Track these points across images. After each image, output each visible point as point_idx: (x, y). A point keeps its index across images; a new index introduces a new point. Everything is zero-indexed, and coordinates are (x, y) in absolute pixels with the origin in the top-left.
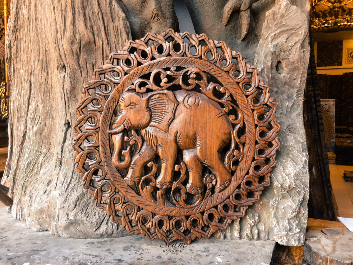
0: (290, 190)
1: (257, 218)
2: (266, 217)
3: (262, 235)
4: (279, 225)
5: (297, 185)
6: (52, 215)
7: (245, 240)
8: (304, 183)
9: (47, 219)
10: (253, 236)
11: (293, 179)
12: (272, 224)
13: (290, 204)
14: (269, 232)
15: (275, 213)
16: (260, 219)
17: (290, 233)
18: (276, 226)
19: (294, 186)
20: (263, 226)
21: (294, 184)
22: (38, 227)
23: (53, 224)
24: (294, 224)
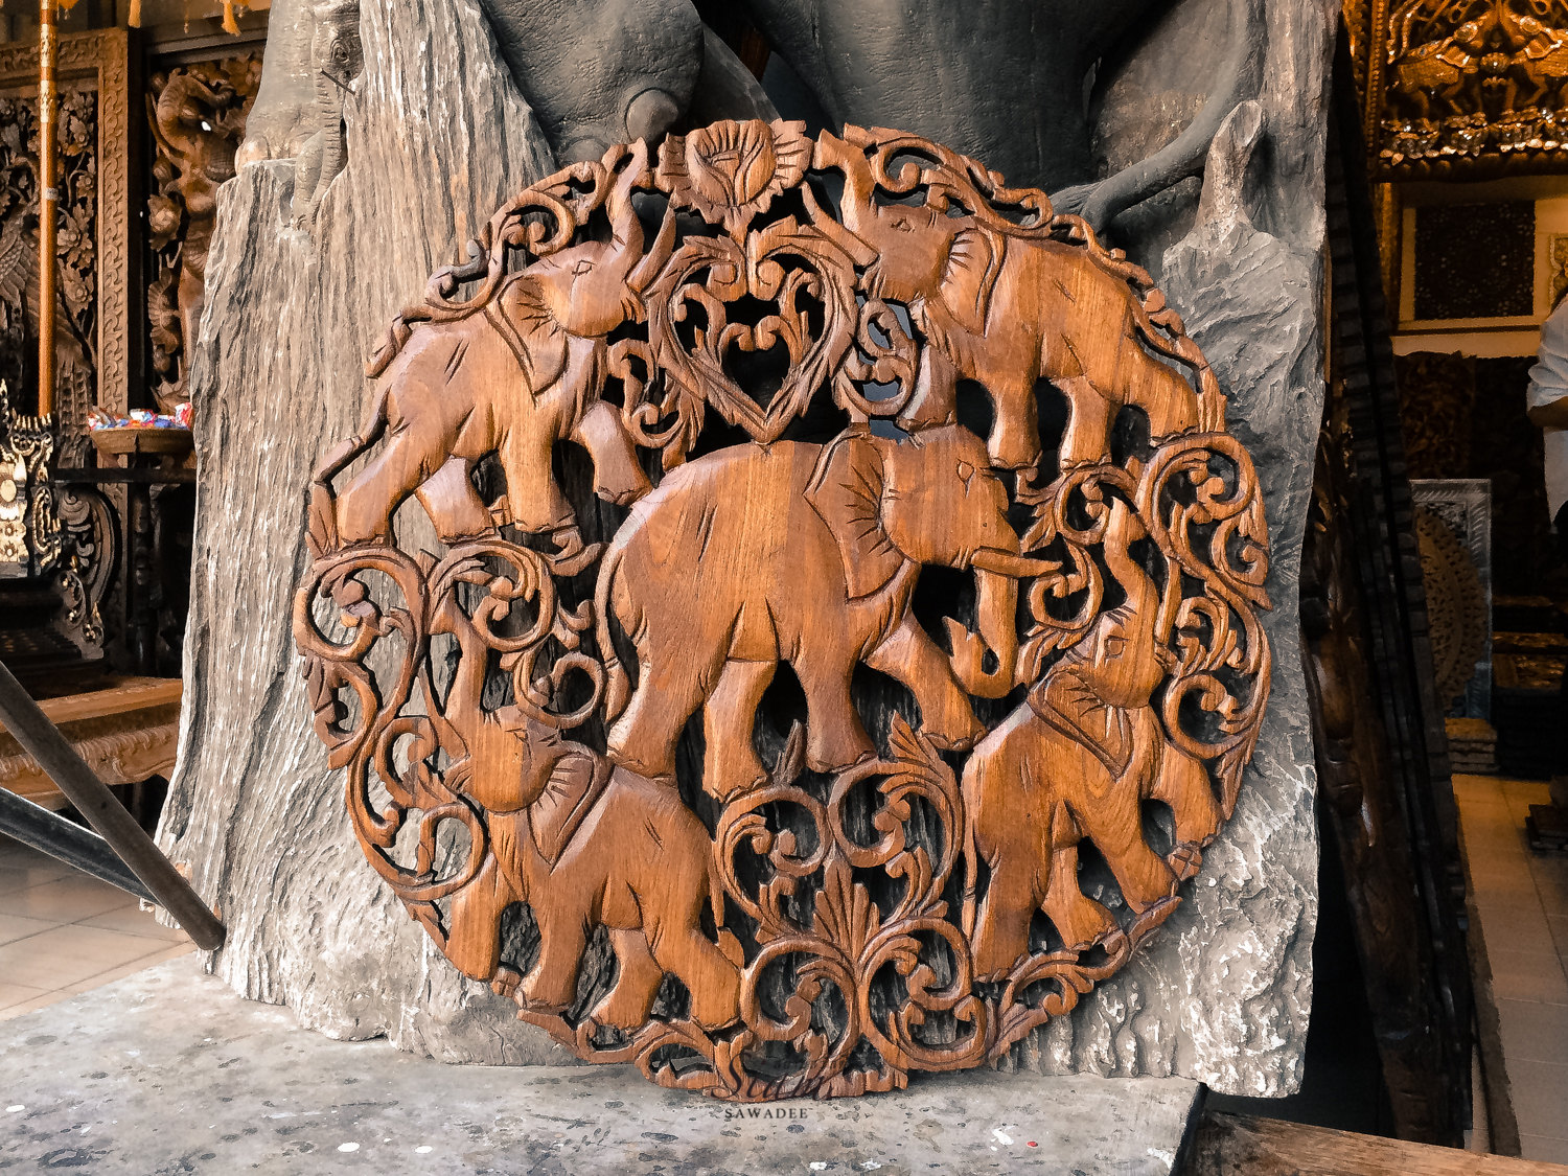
0: (1249, 897)
1: (1134, 997)
2: (1165, 996)
3: (1154, 1058)
4: (1209, 1023)
5: (1272, 882)
6: (406, 982)
7: (1091, 1073)
8: (1298, 875)
9: (384, 997)
10: (1118, 1061)
11: (1261, 858)
12: (1188, 1017)
13: (1248, 948)
14: (1176, 1047)
15: (1197, 981)
16: (1142, 1001)
17: (1249, 1052)
18: (1199, 1028)
19: (1263, 886)
20: (1156, 1028)
21: (1263, 877)
22: (347, 1023)
23: (409, 1012)
24: (1264, 1021)
